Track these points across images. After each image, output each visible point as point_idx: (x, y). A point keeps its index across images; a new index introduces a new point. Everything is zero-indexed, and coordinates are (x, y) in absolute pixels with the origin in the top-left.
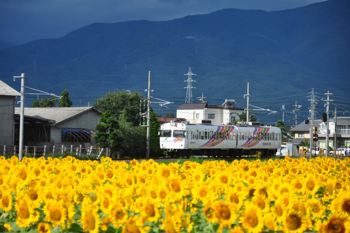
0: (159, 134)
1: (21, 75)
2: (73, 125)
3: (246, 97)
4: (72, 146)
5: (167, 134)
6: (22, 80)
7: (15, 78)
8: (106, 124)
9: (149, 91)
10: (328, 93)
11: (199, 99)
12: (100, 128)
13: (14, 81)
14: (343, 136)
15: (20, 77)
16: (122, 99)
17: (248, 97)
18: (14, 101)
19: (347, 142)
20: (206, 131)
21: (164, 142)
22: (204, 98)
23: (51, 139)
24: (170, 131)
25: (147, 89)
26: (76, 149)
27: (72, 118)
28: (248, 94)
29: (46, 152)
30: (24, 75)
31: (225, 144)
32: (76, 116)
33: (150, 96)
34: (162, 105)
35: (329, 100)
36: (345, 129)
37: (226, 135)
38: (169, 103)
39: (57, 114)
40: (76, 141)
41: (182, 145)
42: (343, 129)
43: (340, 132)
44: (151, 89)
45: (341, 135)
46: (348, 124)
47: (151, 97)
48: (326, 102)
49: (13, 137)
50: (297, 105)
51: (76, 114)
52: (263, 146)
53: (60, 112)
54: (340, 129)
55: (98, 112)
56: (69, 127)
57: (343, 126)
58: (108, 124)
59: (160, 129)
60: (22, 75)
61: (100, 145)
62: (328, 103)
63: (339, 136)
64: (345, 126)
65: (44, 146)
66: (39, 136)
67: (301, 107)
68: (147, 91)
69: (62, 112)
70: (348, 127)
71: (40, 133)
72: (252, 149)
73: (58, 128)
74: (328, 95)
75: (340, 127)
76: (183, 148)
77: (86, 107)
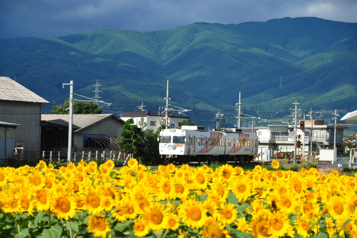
0: (158, 140)
1: (69, 82)
2: (95, 132)
3: (238, 105)
4: (97, 152)
5: (167, 140)
6: (71, 87)
7: (64, 85)
8: (130, 131)
9: (167, 99)
10: (296, 103)
11: (139, 107)
12: (125, 134)
13: (63, 88)
14: (277, 142)
15: (69, 84)
16: (78, 106)
17: (240, 105)
18: (40, 108)
19: (281, 148)
20: (202, 137)
21: (164, 148)
22: (144, 106)
23: (75, 144)
24: (170, 137)
25: (166, 97)
26: (101, 155)
27: (94, 124)
28: (240, 103)
29: (84, 157)
30: (73, 83)
31: (216, 150)
32: (97, 123)
33: (168, 103)
34: (180, 113)
35: (297, 109)
36: (279, 135)
37: (217, 141)
38: (187, 110)
39: (77, 120)
40: (100, 146)
41: (182, 151)
42: (277, 135)
43: (275, 139)
44: (169, 97)
45: (275, 142)
46: (281, 132)
47: (169, 105)
48: (294, 111)
49: (39, 143)
50: (219, 114)
51: (98, 121)
52: (245, 151)
53: (79, 119)
54: (275, 135)
55: (117, 119)
56: (91, 134)
57: (277, 133)
58: (132, 130)
59: (159, 136)
60: (71, 82)
61: (125, 151)
62: (296, 112)
63: (274, 143)
64: (279, 133)
65: (82, 152)
66: (62, 142)
67: (223, 115)
68: (166, 100)
69: (81, 119)
70: (281, 134)
71: (62, 139)
72: (236, 155)
73: (81, 134)
74: (296, 105)
75: (275, 134)
76: (182, 154)
77: (106, 115)
